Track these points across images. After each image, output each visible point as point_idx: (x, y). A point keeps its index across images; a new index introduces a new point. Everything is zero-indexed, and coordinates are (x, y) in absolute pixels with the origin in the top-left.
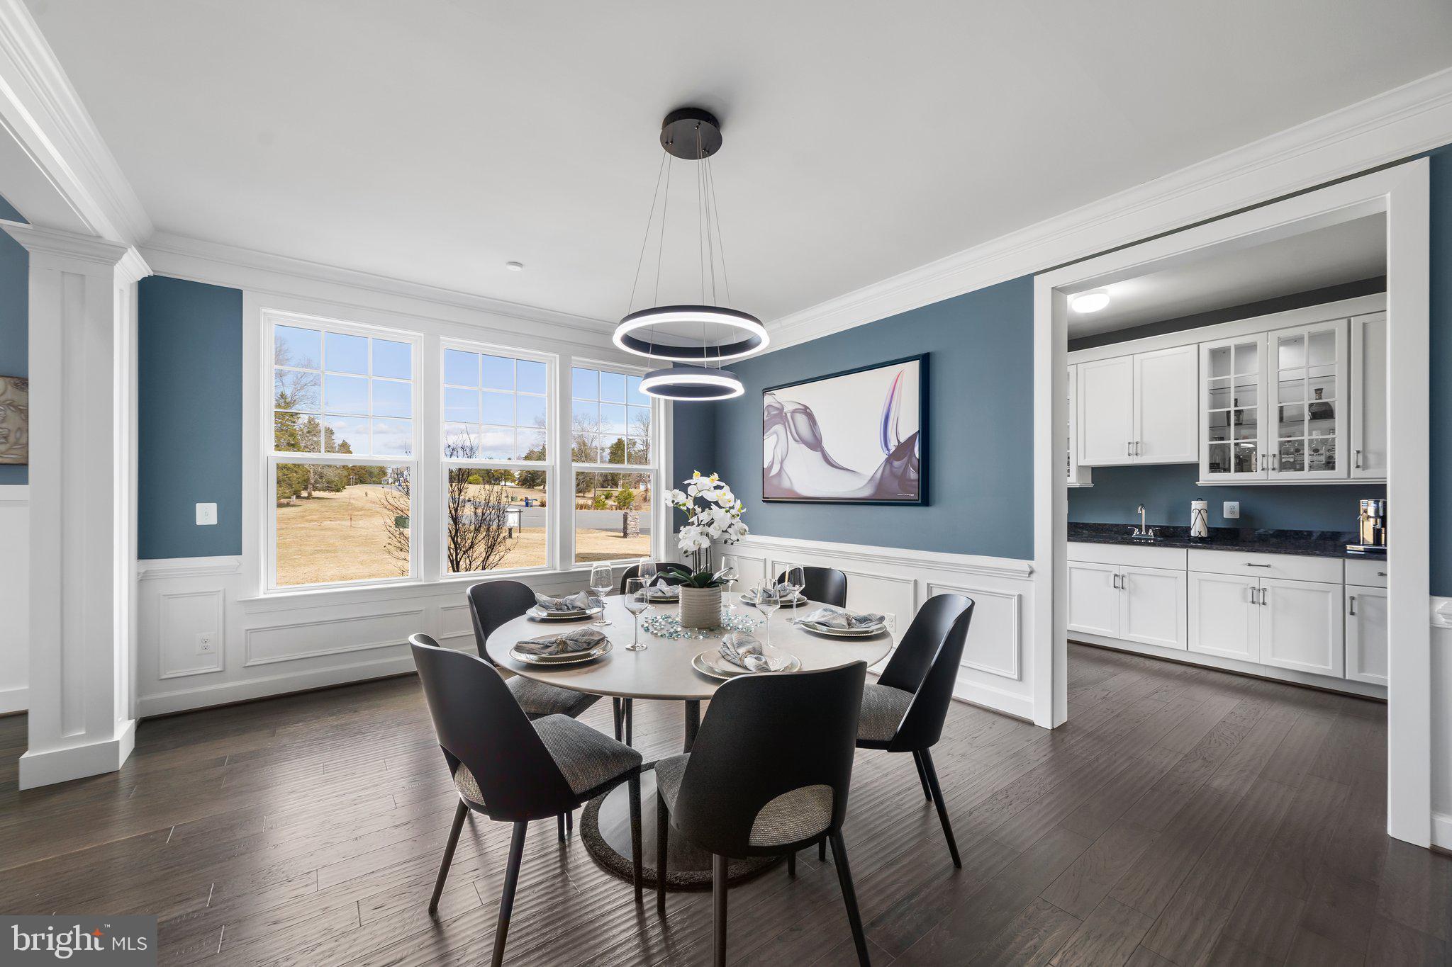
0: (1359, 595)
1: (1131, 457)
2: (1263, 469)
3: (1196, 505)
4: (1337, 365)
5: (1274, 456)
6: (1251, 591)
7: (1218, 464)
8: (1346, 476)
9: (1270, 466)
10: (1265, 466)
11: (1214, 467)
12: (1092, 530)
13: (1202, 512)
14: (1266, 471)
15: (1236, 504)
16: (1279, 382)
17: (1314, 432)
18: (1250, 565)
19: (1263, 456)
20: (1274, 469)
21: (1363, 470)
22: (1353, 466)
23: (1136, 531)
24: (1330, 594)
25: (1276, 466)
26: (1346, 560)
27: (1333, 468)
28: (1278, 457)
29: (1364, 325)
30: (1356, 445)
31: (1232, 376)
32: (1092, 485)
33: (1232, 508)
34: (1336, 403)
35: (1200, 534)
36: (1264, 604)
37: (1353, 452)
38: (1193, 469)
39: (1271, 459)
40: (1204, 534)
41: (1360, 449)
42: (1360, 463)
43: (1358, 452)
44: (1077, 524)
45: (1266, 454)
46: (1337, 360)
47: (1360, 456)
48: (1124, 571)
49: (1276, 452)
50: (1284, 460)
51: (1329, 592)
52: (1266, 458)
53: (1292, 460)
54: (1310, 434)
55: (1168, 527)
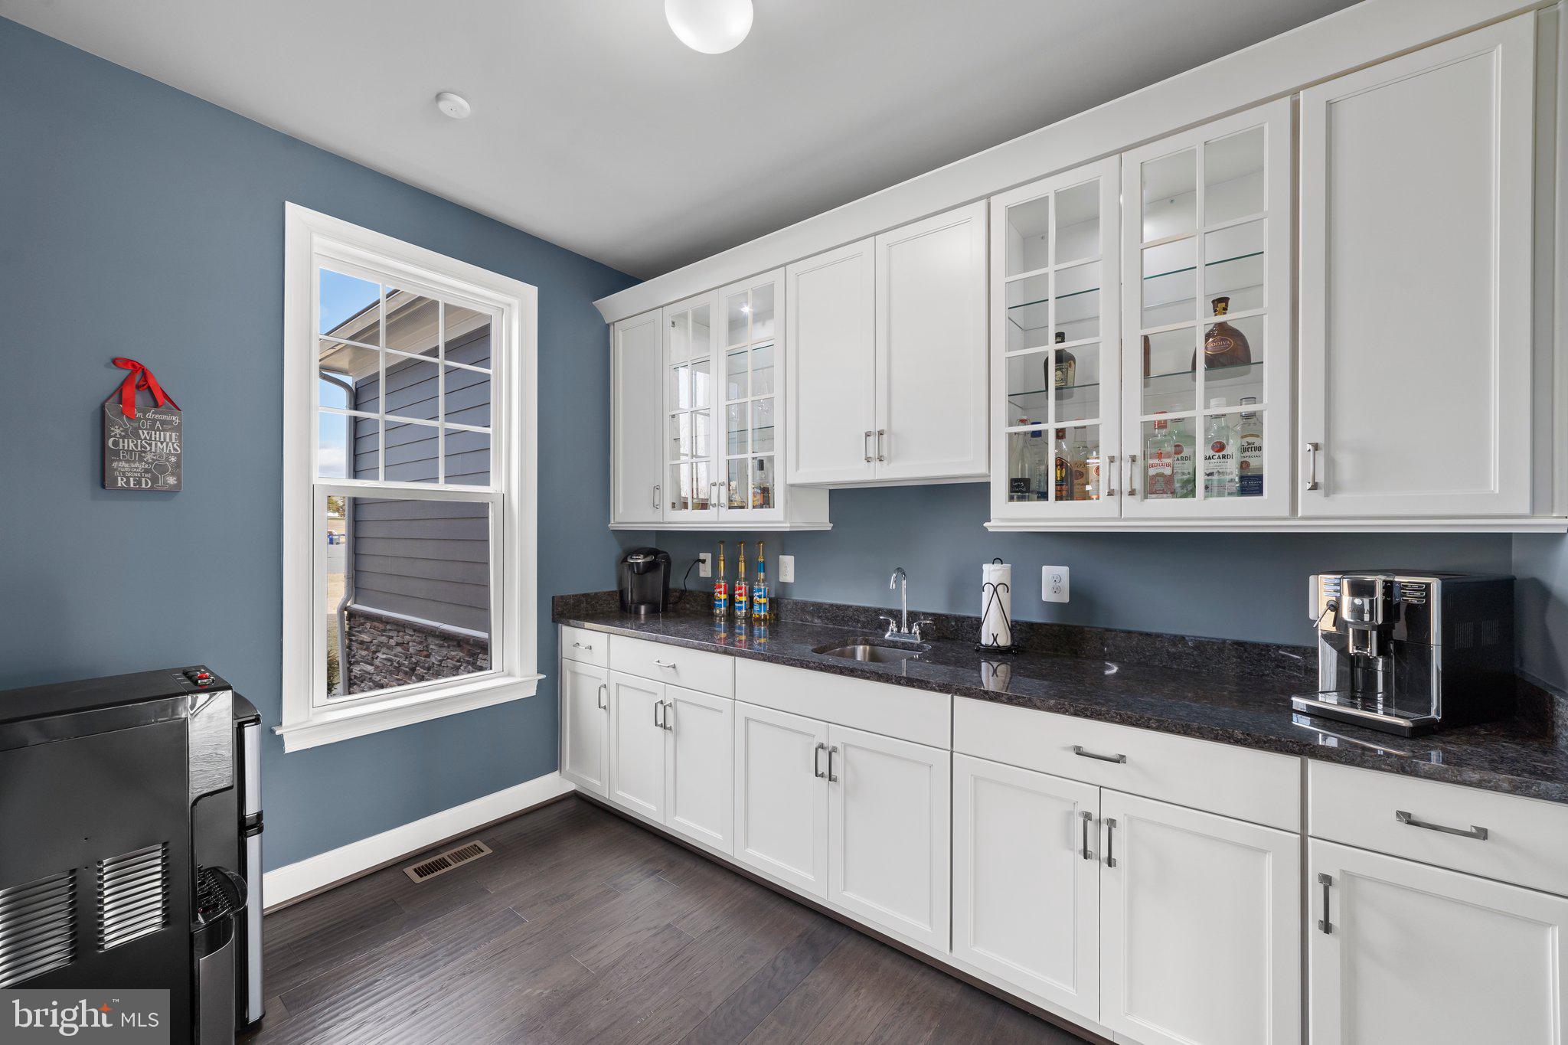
0: (1343, 872)
1: (872, 464)
2: (1111, 493)
3: (993, 573)
4: (1266, 221)
5: (1133, 459)
6: (1081, 820)
7: (1027, 482)
8: (1286, 513)
9: (1126, 488)
10: (1115, 486)
11: (1021, 488)
12: (827, 618)
13: (1000, 589)
14: (1116, 497)
15: (1063, 571)
16: (1143, 279)
17: (1213, 402)
18: (1079, 752)
19: (1112, 460)
20: (1132, 493)
21: (1327, 495)
22: (1303, 486)
23: (893, 626)
24: (1269, 860)
25: (1138, 485)
26: (1310, 761)
27: (1259, 491)
28: (1140, 462)
29: (1330, 104)
30: (1310, 430)
31: (1051, 268)
32: (829, 527)
33: (1057, 580)
34: (1266, 318)
35: (995, 639)
36: (1110, 862)
37: (1304, 447)
38: (979, 491)
39: (1126, 466)
40: (1004, 640)
41: (1320, 440)
42: (1320, 479)
43: (1316, 447)
44: (805, 604)
45: (1116, 454)
46: (1266, 208)
47: (1321, 456)
48: (835, 738)
49: (1138, 451)
50: (1152, 472)
51: (1265, 852)
52: (1116, 464)
53: (1168, 471)
54: (1207, 406)
55: (947, 617)
